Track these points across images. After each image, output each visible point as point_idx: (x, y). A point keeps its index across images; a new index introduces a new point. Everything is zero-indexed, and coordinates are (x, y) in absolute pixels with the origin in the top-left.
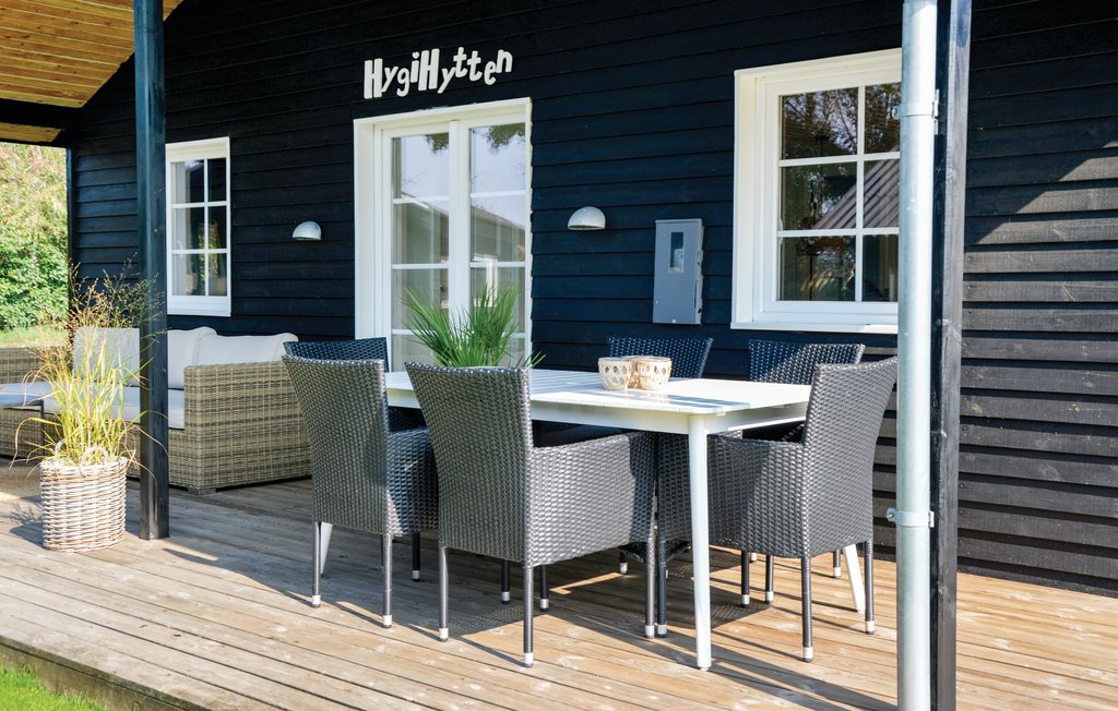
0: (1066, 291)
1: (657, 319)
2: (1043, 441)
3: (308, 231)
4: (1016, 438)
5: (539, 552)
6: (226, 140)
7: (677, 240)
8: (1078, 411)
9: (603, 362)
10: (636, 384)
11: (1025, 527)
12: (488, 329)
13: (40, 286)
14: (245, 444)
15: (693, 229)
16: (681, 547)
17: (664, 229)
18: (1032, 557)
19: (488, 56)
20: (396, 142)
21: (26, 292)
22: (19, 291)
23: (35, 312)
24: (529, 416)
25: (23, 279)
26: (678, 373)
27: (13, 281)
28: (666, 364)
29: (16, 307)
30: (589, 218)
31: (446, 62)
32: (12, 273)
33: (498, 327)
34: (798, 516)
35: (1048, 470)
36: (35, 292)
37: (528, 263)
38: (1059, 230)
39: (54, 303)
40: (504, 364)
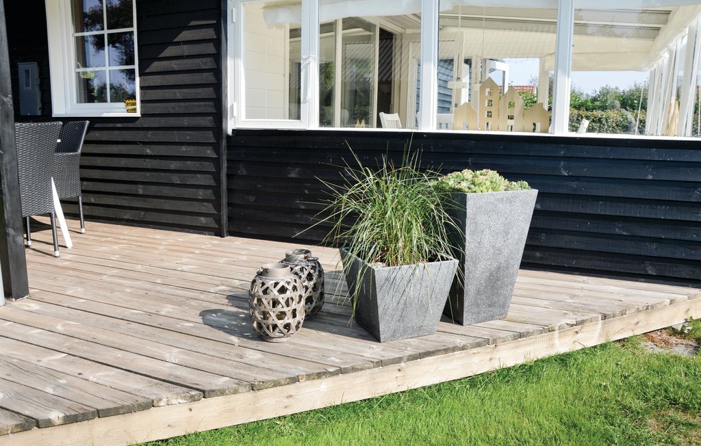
0: (178, 94)
2: (173, 165)
7: (27, 73)
8: (184, 150)
11: (168, 205)
15: (34, 67)
17: (22, 67)
35: (176, 179)
38: (174, 65)
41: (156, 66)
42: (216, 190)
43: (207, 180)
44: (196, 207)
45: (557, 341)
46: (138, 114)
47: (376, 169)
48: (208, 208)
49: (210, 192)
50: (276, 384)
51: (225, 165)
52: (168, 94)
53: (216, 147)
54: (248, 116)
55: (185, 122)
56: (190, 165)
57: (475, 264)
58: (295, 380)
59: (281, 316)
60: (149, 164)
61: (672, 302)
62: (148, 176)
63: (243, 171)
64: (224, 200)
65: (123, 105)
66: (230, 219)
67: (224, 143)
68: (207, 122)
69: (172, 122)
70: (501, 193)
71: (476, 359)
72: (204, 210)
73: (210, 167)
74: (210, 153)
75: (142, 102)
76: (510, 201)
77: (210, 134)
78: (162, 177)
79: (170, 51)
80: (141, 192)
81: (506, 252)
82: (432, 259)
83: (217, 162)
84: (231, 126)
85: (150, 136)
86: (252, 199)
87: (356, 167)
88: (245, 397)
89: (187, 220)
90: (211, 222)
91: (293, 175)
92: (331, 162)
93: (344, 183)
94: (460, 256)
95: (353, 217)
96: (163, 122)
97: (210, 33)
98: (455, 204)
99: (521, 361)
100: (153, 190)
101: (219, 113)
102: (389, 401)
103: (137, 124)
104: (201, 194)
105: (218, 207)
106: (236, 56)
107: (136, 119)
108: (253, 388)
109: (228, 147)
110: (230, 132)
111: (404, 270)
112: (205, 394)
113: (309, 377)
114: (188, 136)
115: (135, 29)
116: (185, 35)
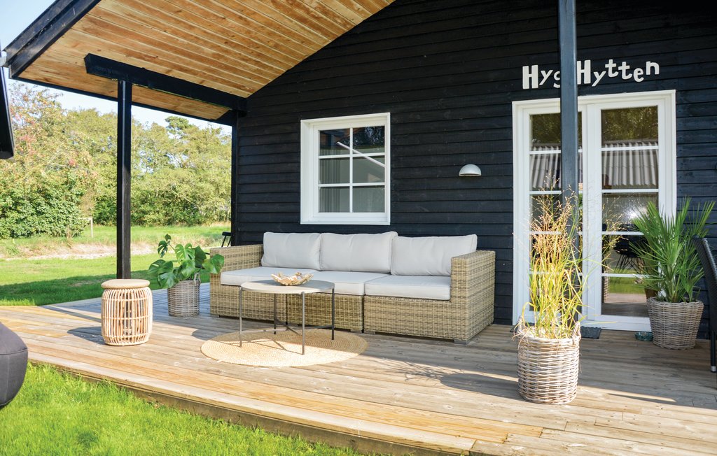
3: (471, 170)
6: (388, 114)
13: (32, 214)
19: (636, 65)
21: (26, 218)
22: (22, 217)
23: (29, 228)
25: (25, 211)
27: (19, 212)
29: (20, 226)
32: (19, 208)
36: (30, 218)
39: (39, 224)
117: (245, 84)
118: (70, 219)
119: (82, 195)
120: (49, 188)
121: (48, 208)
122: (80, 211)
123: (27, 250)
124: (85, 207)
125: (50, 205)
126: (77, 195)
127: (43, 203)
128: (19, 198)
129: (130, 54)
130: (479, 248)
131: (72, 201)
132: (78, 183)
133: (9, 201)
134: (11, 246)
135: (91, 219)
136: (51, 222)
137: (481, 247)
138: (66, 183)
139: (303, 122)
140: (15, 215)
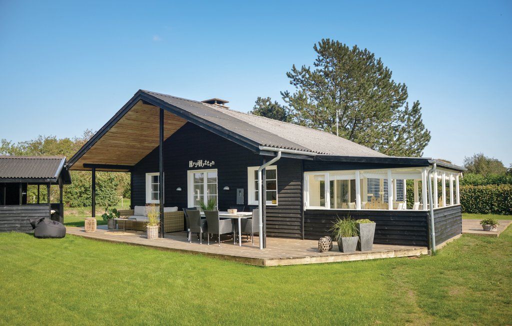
0: (290, 199)
1: (237, 204)
2: (288, 219)
3: (179, 189)
4: (285, 219)
5: (220, 233)
7: (240, 191)
8: (291, 215)
9: (228, 210)
10: (233, 213)
11: (286, 231)
12: (211, 205)
14: (170, 225)
15: (242, 190)
16: (238, 233)
17: (238, 190)
18: (287, 235)
19: (210, 162)
20: (194, 174)
24: (219, 217)
26: (238, 211)
28: (236, 210)
30: (227, 188)
31: (203, 162)
33: (213, 205)
34: (251, 226)
35: (288, 223)
37: (217, 195)
38: (289, 191)
40: (214, 210)
41: (283, 191)
42: (301, 226)
43: (299, 224)
44: (295, 232)
45: (382, 255)
46: (277, 205)
47: (342, 219)
48: (299, 232)
49: (299, 227)
50: (325, 256)
51: (304, 219)
52: (287, 199)
53: (301, 214)
54: (310, 205)
55: (292, 207)
56: (293, 219)
57: (363, 238)
58: (328, 256)
59: (325, 247)
60: (280, 219)
61: (415, 249)
62: (280, 223)
63: (309, 221)
64: (303, 229)
65: (271, 201)
66: (305, 235)
67: (303, 213)
68: (299, 207)
69: (287, 207)
70: (368, 223)
71: (363, 256)
72: (297, 232)
73: (299, 220)
74: (299, 216)
75: (278, 201)
76: (369, 225)
77: (299, 211)
78: (284, 223)
79: (287, 187)
80: (277, 227)
81: (370, 236)
82: (353, 236)
83: (301, 218)
84: (305, 208)
85: (280, 211)
86: (311, 229)
87: (338, 219)
88: (319, 258)
89: (292, 235)
90: (299, 236)
91: (323, 222)
92: (334, 218)
93: (336, 222)
94: (358, 233)
95: (338, 229)
96: (285, 207)
97: (299, 183)
98: (358, 226)
99: (374, 258)
100: (281, 227)
101: (302, 205)
102: (345, 262)
103: (277, 207)
104: (296, 228)
105: (302, 232)
106: (307, 191)
107: (276, 206)
108: (321, 257)
109: (305, 214)
110: (305, 210)
111: (348, 238)
112: (313, 257)
113: (330, 256)
114: (292, 211)
115: (276, 180)
116: (292, 183)
117: (133, 163)
118: (111, 198)
119: (117, 185)
120: (101, 182)
121: (101, 192)
122: (116, 193)
123: (88, 212)
124: (119, 191)
125: (102, 191)
126: (115, 185)
127: (98, 190)
128: (87, 188)
129: (94, 162)
130: (178, 210)
131: (112, 188)
132: (115, 179)
133: (83, 189)
134: (81, 211)
135: (122, 197)
136: (102, 199)
137: (179, 210)
138: (109, 179)
139: (146, 174)
140: (86, 196)
